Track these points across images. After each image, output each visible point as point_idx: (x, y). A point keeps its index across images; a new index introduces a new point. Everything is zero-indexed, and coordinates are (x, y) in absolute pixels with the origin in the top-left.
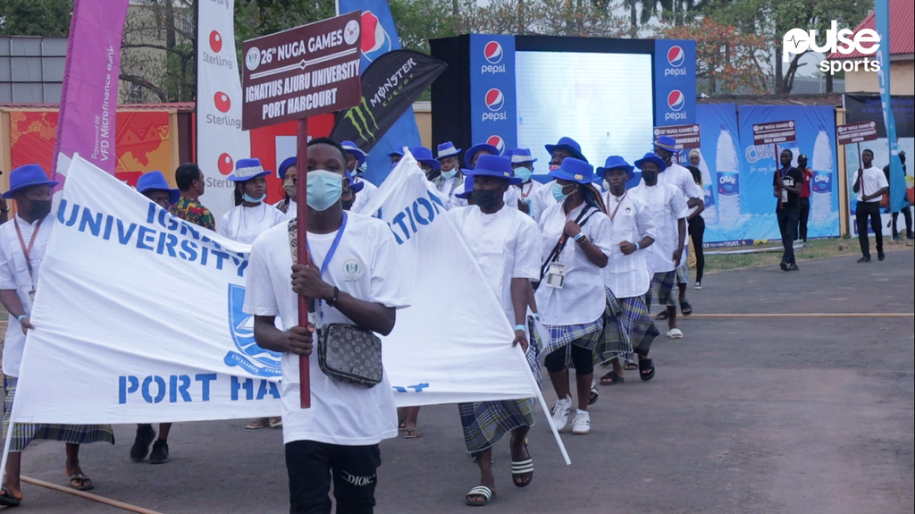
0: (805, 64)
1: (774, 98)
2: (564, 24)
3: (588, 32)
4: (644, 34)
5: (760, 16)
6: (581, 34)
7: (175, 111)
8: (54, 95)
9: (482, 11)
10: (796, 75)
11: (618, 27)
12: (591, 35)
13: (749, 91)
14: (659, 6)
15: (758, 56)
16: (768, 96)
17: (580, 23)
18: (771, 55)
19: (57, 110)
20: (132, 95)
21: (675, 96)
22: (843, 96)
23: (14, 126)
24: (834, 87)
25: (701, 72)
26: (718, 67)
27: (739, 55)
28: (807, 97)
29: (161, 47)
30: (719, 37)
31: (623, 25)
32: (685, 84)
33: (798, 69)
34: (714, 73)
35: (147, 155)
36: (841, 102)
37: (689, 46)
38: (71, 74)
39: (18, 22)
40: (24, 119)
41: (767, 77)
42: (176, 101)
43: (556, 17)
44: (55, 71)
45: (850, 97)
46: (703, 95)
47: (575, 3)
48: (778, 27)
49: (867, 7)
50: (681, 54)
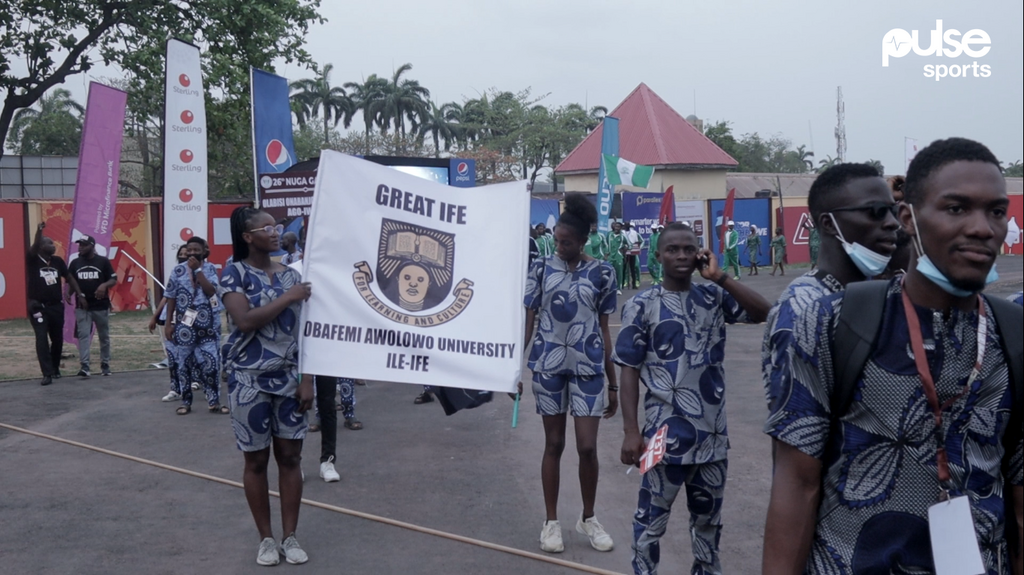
0: (541, 174)
2: (394, 149)
3: (409, 154)
4: (444, 155)
5: (514, 145)
6: (405, 155)
7: (148, 202)
8: (70, 192)
9: (343, 140)
10: (535, 181)
11: (427, 151)
12: (410, 156)
14: (455, 139)
15: (513, 170)
17: (405, 149)
18: (521, 169)
19: (72, 202)
20: (121, 193)
23: (45, 212)
24: (558, 188)
27: (502, 169)
28: (542, 194)
29: (139, 163)
30: (489, 159)
31: (431, 150)
33: (537, 178)
35: (131, 230)
37: (471, 163)
38: (81, 179)
39: (48, 146)
40: (51, 208)
42: (150, 196)
43: (390, 145)
44: (71, 177)
47: (401, 136)
48: (525, 152)
49: (577, 140)
50: (466, 168)
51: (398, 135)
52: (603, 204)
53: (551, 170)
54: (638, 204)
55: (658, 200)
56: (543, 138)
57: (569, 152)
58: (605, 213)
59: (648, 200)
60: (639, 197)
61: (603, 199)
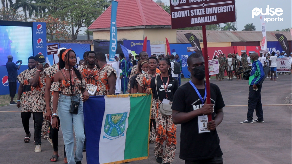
0: (81, 30)
1: (71, 41)
2: (2, 17)
3: (11, 19)
4: (29, 20)
5: (67, 15)
6: (8, 20)
10: (78, 34)
11: (20, 18)
12: (11, 20)
13: (63, 39)
14: (34, 12)
15: (66, 28)
16: (69, 41)
17: (8, 17)
18: (70, 28)
21: (40, 41)
22: (93, 41)
24: (90, 38)
25: (48, 33)
26: (54, 31)
27: (60, 27)
28: (81, 41)
30: (53, 22)
31: (22, 17)
32: (43, 37)
33: (79, 32)
34: (52, 33)
36: (92, 43)
37: (44, 24)
41: (69, 35)
45: (95, 41)
46: (49, 40)
47: (6, 10)
48: (72, 19)
49: (100, 13)
50: (41, 27)
51: (4, 9)
52: (112, 46)
53: (86, 28)
54: (131, 46)
55: (142, 44)
56: (82, 12)
57: (95, 19)
58: (115, 51)
59: (137, 44)
60: (132, 42)
61: (113, 44)
